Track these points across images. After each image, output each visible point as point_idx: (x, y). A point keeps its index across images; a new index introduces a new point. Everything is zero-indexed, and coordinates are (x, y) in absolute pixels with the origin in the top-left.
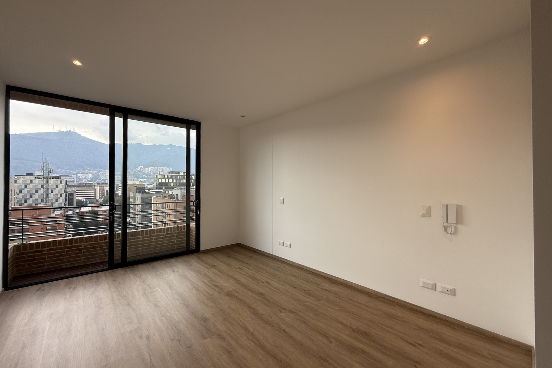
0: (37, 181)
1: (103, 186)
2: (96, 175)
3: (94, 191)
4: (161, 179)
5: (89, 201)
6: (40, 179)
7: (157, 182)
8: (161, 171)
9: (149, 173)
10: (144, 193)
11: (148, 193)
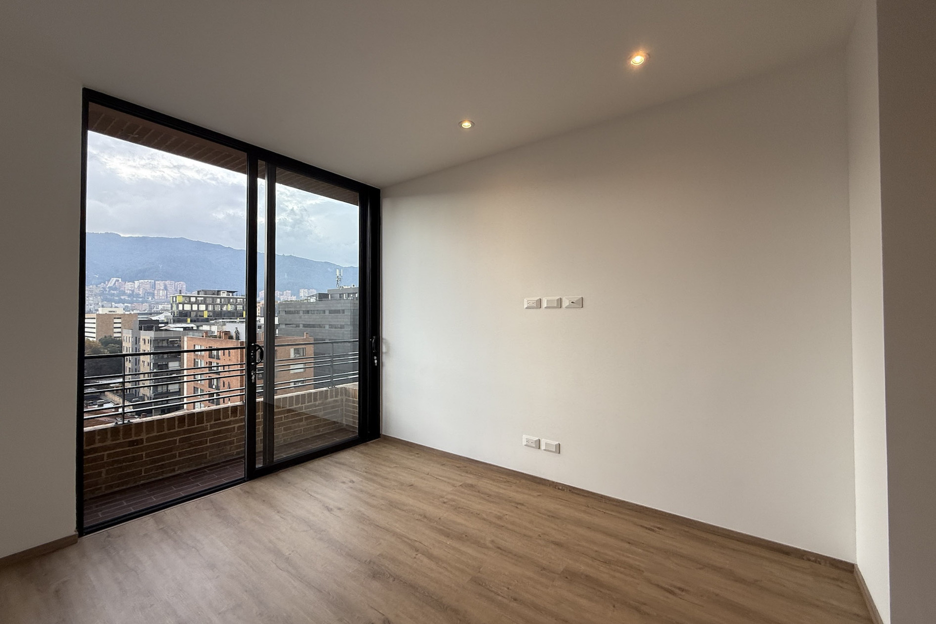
4: (183, 304)
7: (174, 309)
8: (162, 288)
9: (135, 291)
10: (158, 329)
11: (166, 330)
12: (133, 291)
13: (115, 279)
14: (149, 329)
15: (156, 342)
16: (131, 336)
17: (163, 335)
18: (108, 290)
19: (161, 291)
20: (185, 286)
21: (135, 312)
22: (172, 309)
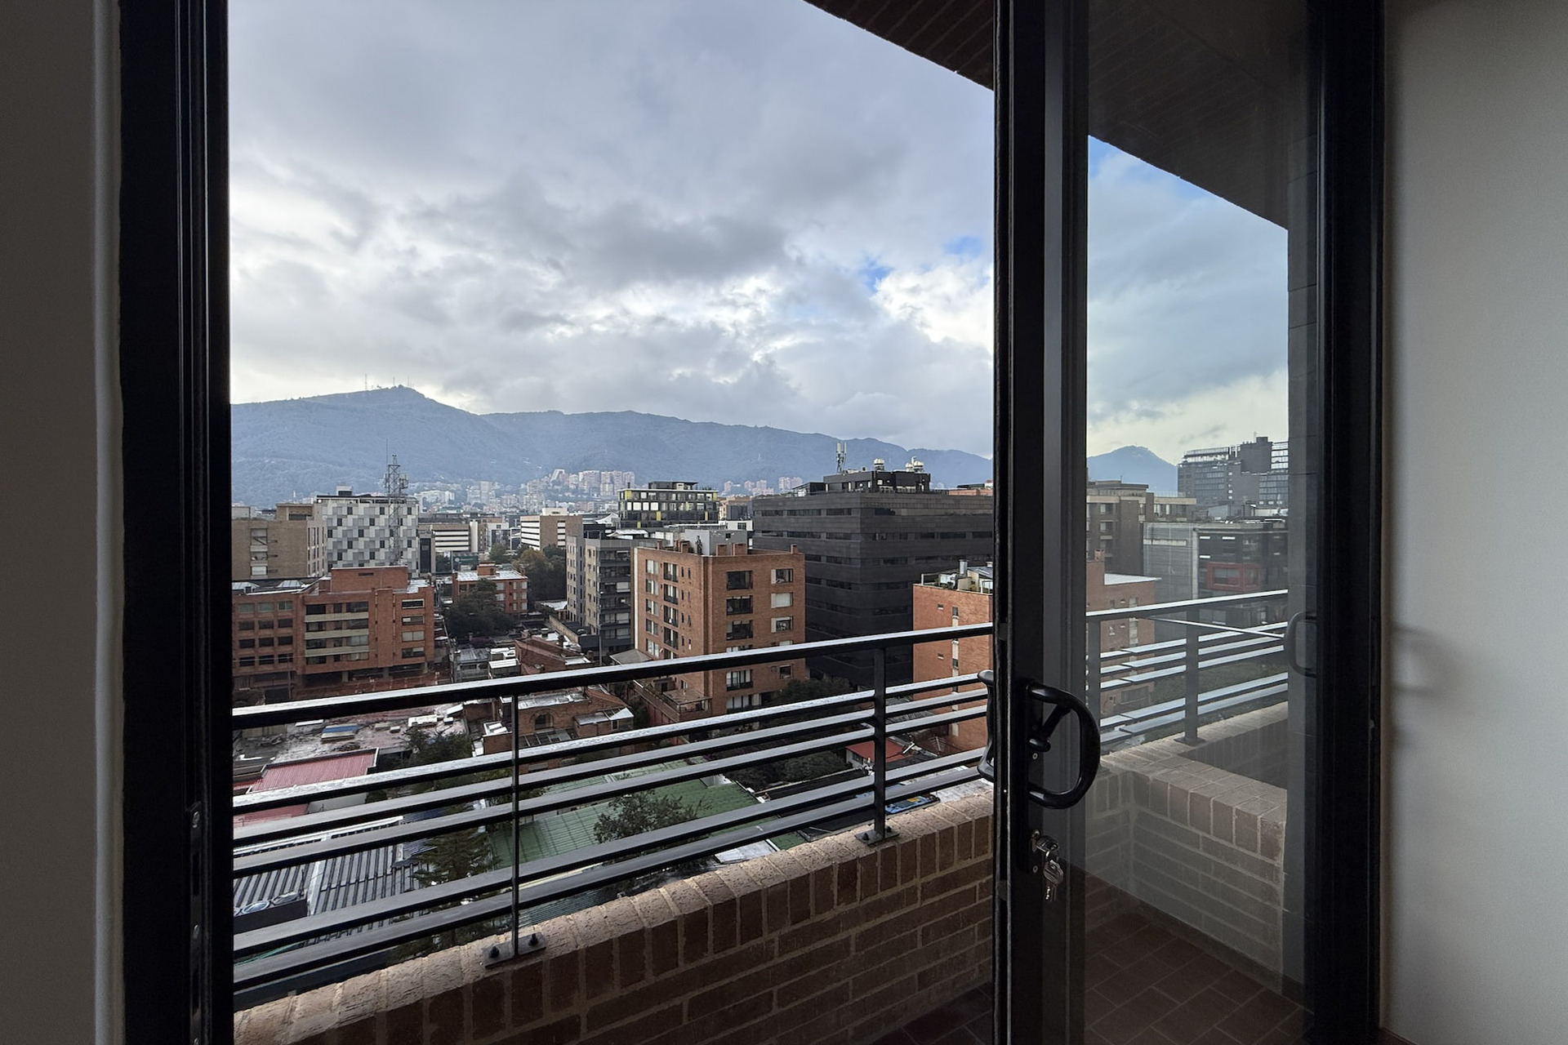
0: (361, 509)
1: (485, 521)
2: (459, 492)
3: (467, 533)
4: (632, 502)
5: (460, 558)
6: (367, 505)
7: (621, 509)
8: (608, 480)
9: (580, 486)
10: (605, 537)
11: (614, 538)
12: (577, 486)
13: (559, 470)
14: (594, 536)
15: (602, 554)
16: (575, 545)
17: (610, 544)
18: (551, 484)
19: (607, 485)
20: (633, 478)
21: (580, 513)
22: (619, 509)
